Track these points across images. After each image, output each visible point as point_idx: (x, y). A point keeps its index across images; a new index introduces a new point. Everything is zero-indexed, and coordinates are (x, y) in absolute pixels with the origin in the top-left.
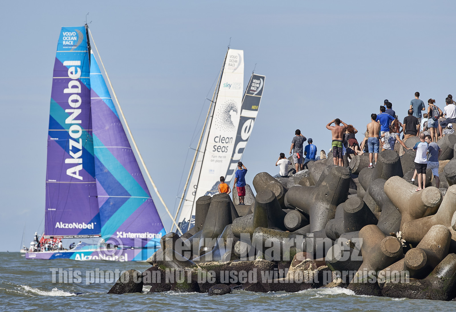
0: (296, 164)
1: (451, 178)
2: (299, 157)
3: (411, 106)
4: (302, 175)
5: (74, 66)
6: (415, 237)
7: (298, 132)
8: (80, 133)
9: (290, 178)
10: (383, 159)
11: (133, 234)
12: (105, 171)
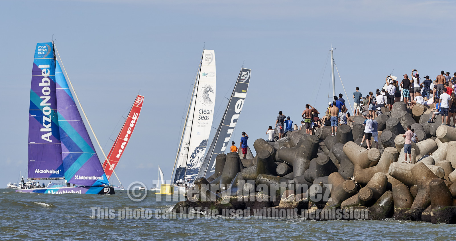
0: (279, 133)
2: (281, 128)
4: (285, 140)
5: (45, 68)
6: (364, 180)
7: (281, 113)
8: (50, 112)
9: (276, 142)
10: (341, 130)
11: (85, 177)
12: (66, 136)
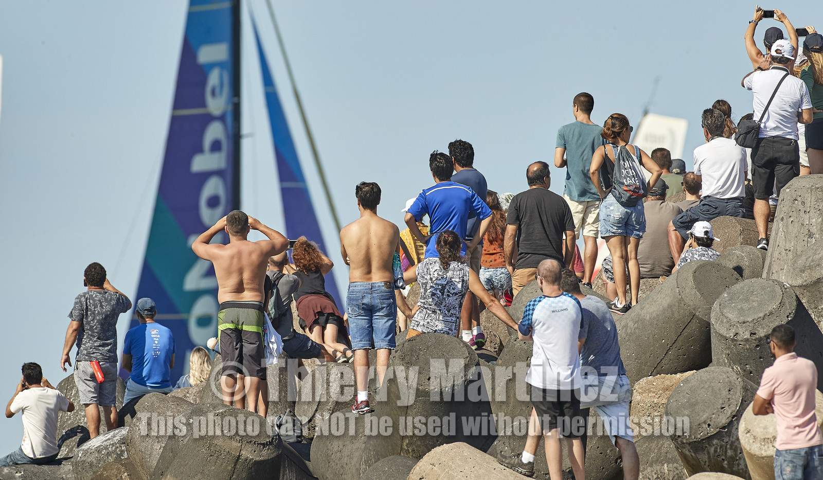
0: (87, 405)
1: (698, 446)
2: (100, 376)
3: (560, 150)
4: (109, 454)
7: (96, 276)
